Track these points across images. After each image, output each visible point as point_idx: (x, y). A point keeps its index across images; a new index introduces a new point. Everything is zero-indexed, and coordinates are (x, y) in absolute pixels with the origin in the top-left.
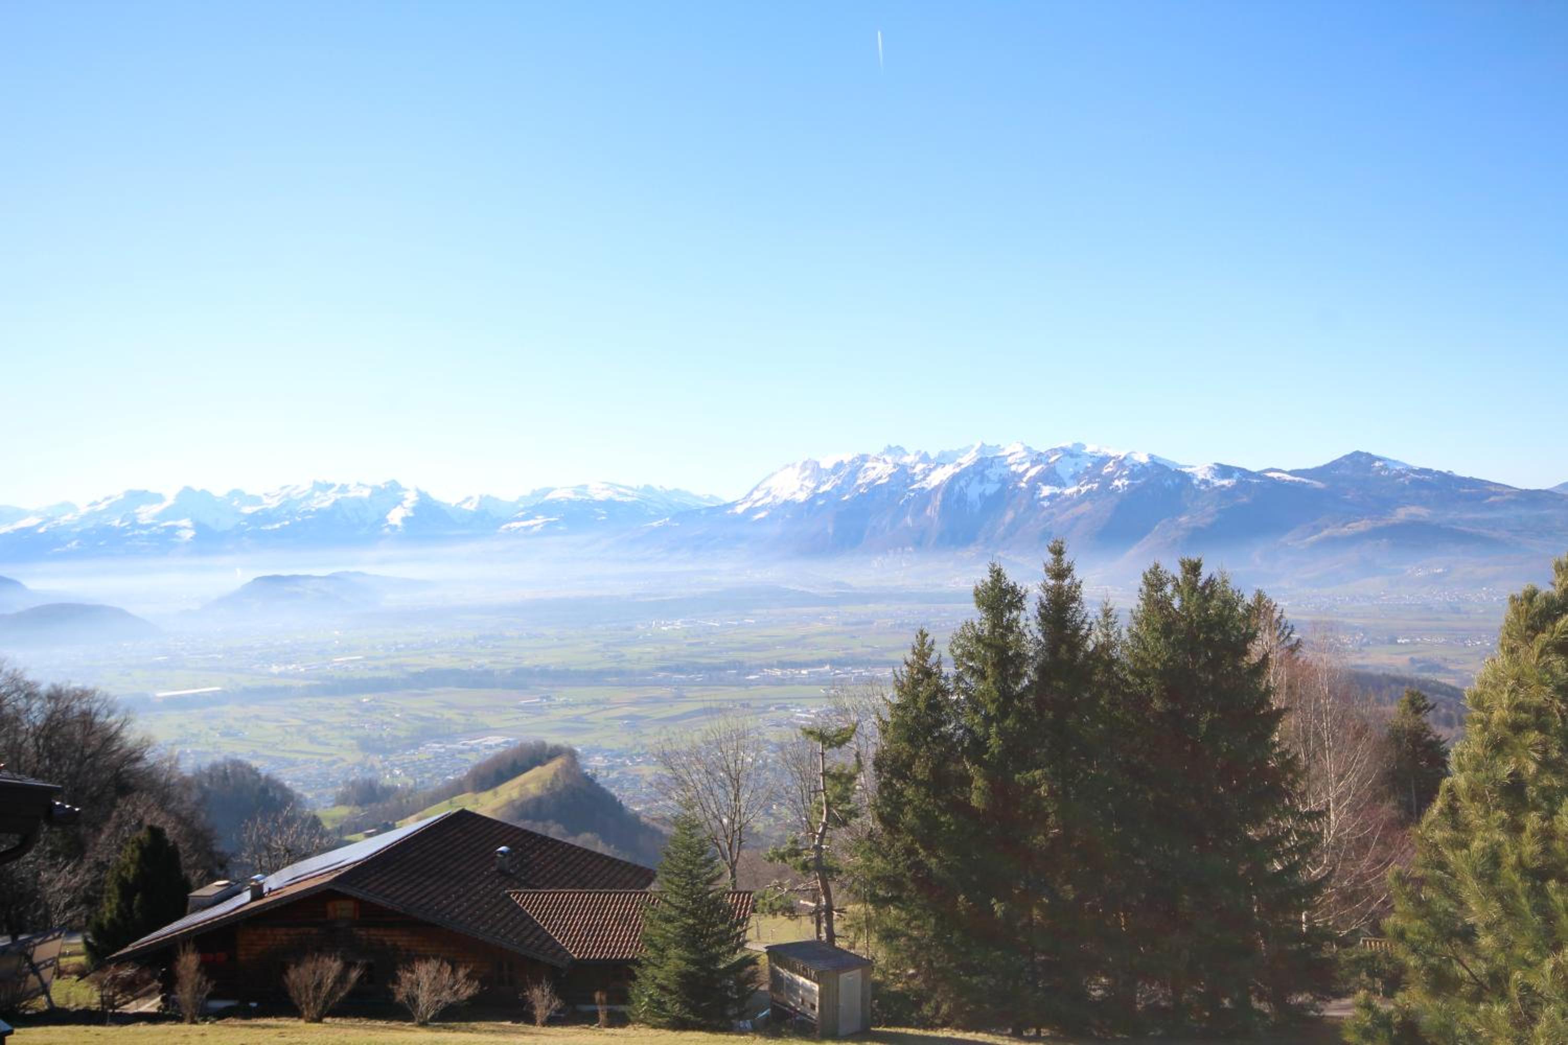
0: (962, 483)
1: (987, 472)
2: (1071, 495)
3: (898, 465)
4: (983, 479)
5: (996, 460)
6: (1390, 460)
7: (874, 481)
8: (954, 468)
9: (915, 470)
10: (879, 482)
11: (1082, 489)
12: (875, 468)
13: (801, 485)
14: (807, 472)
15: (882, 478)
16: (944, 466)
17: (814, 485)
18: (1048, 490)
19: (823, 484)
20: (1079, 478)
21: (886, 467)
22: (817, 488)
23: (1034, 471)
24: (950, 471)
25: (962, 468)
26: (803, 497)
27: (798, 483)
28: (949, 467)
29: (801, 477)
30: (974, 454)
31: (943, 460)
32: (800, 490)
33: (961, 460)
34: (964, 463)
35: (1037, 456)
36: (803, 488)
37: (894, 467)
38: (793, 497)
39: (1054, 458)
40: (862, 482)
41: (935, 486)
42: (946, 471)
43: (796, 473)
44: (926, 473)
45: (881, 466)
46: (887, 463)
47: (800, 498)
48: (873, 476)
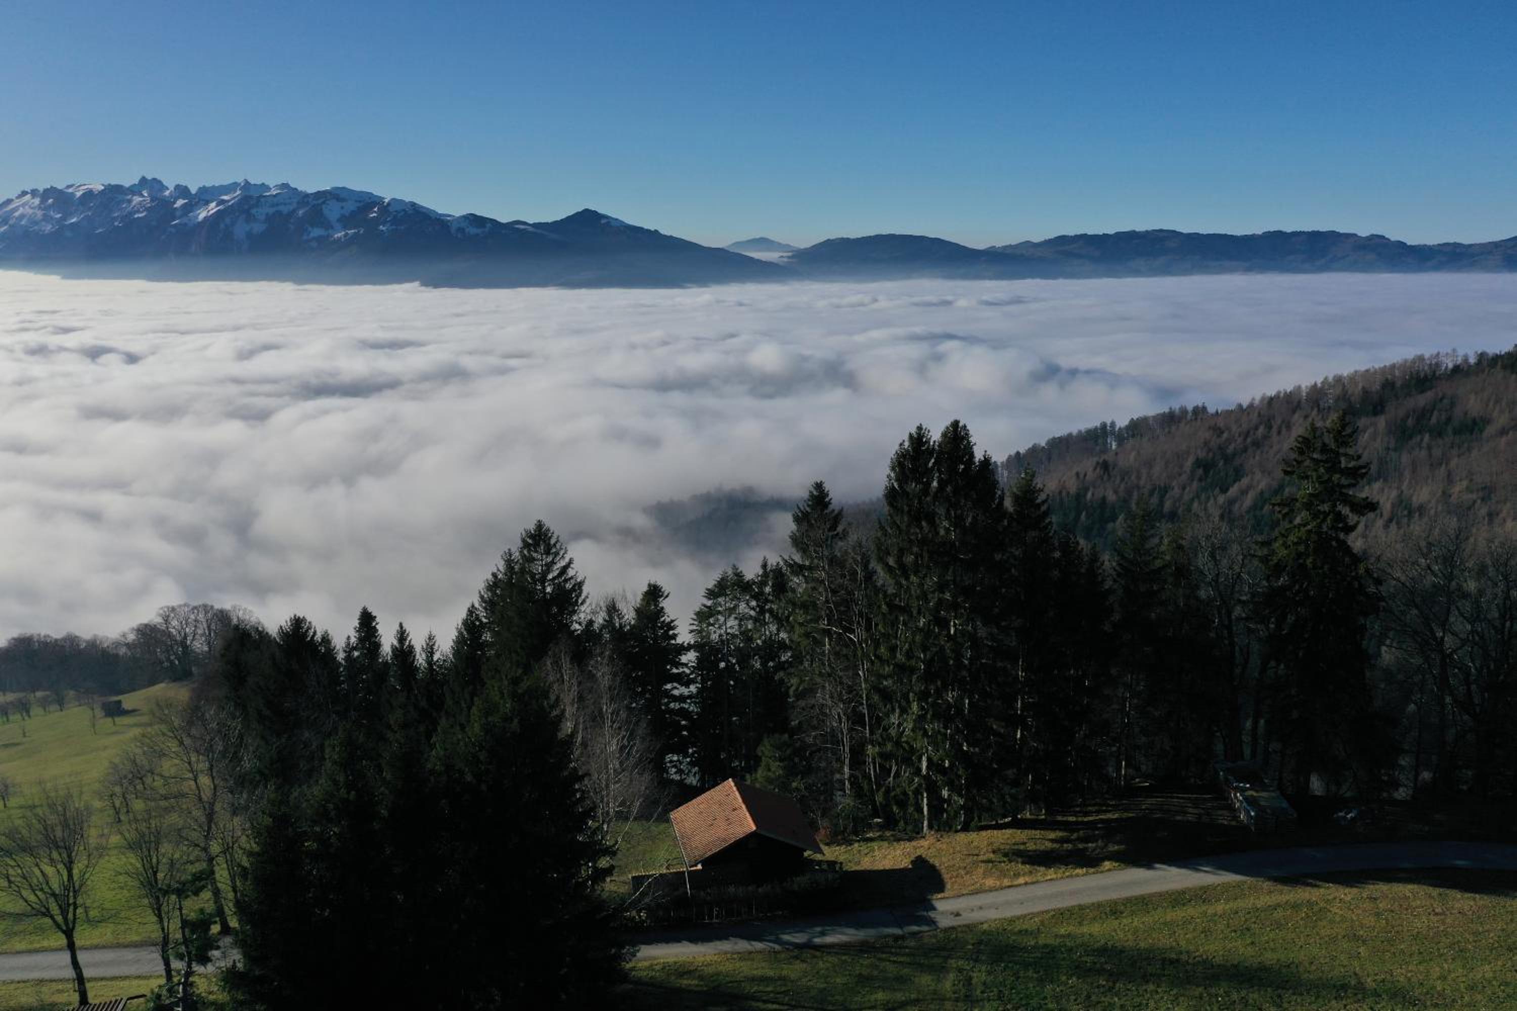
0: (228, 220)
1: (254, 211)
2: (339, 239)
3: (157, 199)
4: (250, 218)
5: (262, 200)
6: (613, 219)
7: (131, 213)
8: (217, 205)
9: (175, 206)
10: (136, 216)
11: (349, 232)
12: (130, 201)
13: (44, 215)
14: (50, 201)
15: (138, 212)
16: (207, 203)
17: (59, 216)
18: (316, 232)
19: (71, 215)
20: (346, 221)
21: (141, 199)
22: (64, 219)
23: (301, 212)
24: (213, 208)
25: (227, 205)
26: (48, 228)
27: (40, 213)
28: (213, 204)
29: (42, 206)
30: (238, 192)
31: (205, 196)
32: (43, 220)
33: (225, 198)
34: (228, 201)
35: (304, 198)
36: (46, 218)
37: (152, 201)
38: (36, 227)
39: (320, 201)
40: (116, 215)
41: (199, 223)
42: (210, 208)
43: (37, 201)
44: (189, 208)
45: (137, 199)
46: (144, 196)
47: (43, 228)
48: (129, 209)
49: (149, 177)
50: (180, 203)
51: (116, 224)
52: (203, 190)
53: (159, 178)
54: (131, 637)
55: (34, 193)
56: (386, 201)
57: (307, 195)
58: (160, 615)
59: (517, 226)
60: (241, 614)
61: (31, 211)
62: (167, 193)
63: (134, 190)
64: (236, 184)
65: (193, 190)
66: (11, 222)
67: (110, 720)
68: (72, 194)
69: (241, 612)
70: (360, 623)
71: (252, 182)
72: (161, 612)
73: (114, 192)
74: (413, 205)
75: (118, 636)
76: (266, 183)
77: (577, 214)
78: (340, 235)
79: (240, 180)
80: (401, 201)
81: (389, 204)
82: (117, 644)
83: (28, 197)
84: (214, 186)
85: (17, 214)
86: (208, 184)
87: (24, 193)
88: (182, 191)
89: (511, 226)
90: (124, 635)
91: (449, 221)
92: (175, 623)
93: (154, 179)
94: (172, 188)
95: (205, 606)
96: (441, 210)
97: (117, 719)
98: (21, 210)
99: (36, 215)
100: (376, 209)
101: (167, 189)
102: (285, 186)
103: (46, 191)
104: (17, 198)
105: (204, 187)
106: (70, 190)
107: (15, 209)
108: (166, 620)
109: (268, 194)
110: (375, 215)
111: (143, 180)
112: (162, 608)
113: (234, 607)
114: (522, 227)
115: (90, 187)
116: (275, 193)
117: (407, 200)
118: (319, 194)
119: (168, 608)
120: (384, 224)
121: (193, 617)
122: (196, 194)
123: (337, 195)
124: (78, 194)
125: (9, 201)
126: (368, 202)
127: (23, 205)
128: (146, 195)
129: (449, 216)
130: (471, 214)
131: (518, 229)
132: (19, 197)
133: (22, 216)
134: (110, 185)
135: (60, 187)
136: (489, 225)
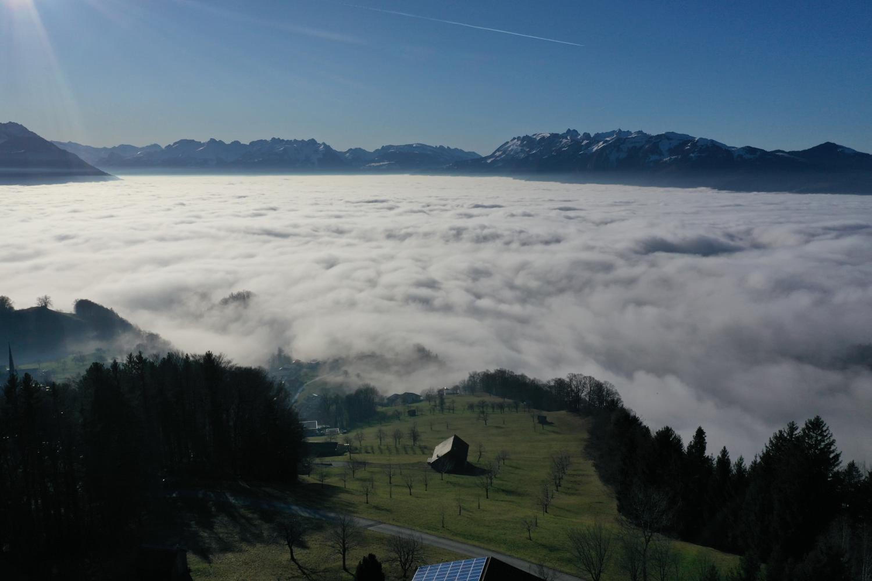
0: (608, 152)
1: (622, 147)
2: (666, 161)
3: (574, 140)
4: (619, 150)
5: (627, 140)
7: (561, 148)
8: (603, 143)
9: (582, 144)
10: (563, 149)
11: (672, 157)
12: (561, 142)
13: (521, 149)
14: (525, 142)
15: (564, 147)
16: (598, 142)
17: (528, 149)
18: (654, 157)
19: (533, 149)
20: (671, 152)
21: (567, 141)
22: (530, 151)
23: (647, 146)
24: (601, 145)
25: (608, 143)
26: (522, 156)
27: (520, 148)
28: (601, 143)
29: (522, 145)
30: (615, 136)
31: (598, 137)
32: (521, 152)
33: (608, 139)
34: (609, 141)
35: (649, 138)
36: (522, 151)
37: (571, 142)
38: (517, 155)
39: (658, 140)
40: (554, 149)
41: (593, 153)
42: (599, 145)
43: (519, 142)
44: (588, 145)
45: (564, 141)
46: (568, 139)
47: (520, 156)
48: (560, 146)
49: (571, 129)
50: (585, 142)
51: (553, 153)
52: (597, 135)
53: (576, 130)
54: (552, 384)
55: (519, 138)
56: (696, 139)
57: (651, 137)
58: (568, 377)
59: (778, 154)
60: (608, 386)
61: (516, 147)
62: (579, 137)
63: (564, 136)
64: (614, 131)
65: (592, 136)
66: (507, 153)
67: (541, 425)
68: (535, 139)
69: (609, 385)
70: (696, 434)
71: (623, 130)
72: (569, 376)
73: (554, 136)
74: (712, 141)
75: (546, 382)
76: (630, 131)
77: (821, 145)
78: (667, 159)
79: (616, 129)
80: (706, 140)
81: (698, 141)
82: (545, 385)
83: (516, 140)
84: (603, 133)
85: (510, 149)
86: (600, 132)
87: (514, 139)
88: (587, 136)
89: (773, 154)
90: (549, 382)
91: (733, 151)
92: (574, 383)
93: (574, 130)
94: (582, 134)
95: (590, 377)
96: (728, 145)
97: (545, 426)
98: (512, 147)
99: (518, 149)
100: (689, 145)
101: (580, 135)
102: (640, 132)
103: (524, 137)
104: (511, 141)
105: (598, 133)
106: (534, 137)
107: (510, 146)
108: (571, 380)
109: (630, 137)
110: (688, 147)
111: (569, 130)
112: (569, 374)
113: (606, 382)
114: (781, 154)
115: (544, 135)
116: (634, 136)
117: (709, 139)
118: (659, 136)
119: (572, 374)
120: (693, 153)
121: (583, 381)
122: (593, 138)
123: (668, 136)
124: (538, 138)
125: (507, 143)
126: (686, 140)
127: (513, 145)
128: (569, 138)
129: (733, 147)
130: (748, 147)
131: (777, 155)
132: (512, 140)
133: (512, 150)
134: (553, 134)
135: (530, 135)
136: (759, 153)
